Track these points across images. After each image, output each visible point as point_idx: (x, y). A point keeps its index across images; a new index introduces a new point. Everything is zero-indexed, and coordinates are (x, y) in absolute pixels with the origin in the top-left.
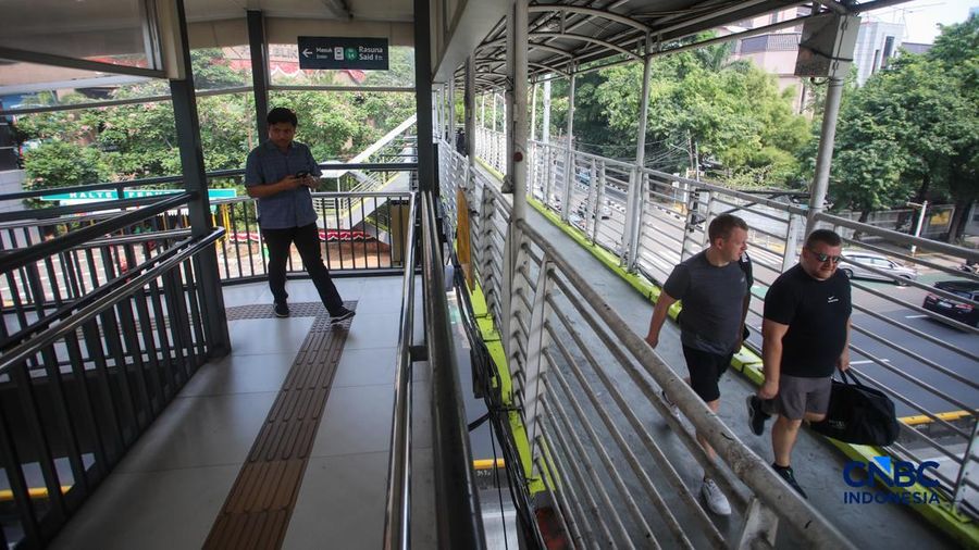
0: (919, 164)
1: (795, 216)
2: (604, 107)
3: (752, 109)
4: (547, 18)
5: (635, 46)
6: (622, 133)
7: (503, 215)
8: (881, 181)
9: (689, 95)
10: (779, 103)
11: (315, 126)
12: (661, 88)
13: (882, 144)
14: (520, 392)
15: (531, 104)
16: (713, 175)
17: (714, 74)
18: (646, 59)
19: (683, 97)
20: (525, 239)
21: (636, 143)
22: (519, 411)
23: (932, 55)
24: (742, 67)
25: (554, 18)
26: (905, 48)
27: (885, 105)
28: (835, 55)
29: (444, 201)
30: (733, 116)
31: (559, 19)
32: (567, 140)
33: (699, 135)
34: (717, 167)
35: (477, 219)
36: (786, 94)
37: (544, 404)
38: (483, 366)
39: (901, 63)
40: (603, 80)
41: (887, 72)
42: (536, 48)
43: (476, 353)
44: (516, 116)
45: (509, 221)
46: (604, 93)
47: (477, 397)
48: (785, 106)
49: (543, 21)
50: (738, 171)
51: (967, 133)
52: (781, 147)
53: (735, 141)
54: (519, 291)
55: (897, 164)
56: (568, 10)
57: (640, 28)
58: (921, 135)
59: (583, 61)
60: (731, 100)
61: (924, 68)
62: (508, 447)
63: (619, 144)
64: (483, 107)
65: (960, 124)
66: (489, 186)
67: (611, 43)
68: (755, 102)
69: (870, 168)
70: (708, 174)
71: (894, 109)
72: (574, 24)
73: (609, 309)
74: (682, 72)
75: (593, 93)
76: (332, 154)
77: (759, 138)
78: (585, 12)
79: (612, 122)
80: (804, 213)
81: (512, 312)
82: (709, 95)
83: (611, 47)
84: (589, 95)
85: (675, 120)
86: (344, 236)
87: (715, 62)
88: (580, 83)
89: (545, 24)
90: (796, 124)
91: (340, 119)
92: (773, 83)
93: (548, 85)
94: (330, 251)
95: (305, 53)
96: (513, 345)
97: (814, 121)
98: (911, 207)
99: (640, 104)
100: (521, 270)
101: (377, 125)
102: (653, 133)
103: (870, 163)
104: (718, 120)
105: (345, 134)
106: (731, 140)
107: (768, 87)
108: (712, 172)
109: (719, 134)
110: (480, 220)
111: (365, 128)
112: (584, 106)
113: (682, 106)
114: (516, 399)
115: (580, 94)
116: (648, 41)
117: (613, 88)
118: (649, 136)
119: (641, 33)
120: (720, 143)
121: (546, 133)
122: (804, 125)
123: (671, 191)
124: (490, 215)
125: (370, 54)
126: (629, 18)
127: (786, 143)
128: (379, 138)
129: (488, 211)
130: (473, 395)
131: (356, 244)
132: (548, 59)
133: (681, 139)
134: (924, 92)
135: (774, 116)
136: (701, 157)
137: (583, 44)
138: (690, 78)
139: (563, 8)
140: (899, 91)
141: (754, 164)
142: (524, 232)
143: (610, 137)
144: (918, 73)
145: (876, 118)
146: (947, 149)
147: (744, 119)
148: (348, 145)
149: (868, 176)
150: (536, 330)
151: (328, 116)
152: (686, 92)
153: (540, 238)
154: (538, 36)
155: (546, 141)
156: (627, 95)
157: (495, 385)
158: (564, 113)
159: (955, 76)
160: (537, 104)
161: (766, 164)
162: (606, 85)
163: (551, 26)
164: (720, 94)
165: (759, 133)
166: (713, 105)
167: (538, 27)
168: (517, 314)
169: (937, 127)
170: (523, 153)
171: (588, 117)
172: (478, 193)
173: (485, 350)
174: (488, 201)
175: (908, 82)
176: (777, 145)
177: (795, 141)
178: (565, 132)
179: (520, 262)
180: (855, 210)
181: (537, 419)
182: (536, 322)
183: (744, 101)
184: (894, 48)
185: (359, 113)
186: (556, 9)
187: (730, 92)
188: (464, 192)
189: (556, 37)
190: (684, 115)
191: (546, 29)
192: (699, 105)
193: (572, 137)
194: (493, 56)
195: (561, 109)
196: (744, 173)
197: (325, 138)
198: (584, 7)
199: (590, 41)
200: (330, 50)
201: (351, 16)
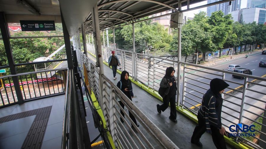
0: (195, 45)
1: (175, 63)
2: (123, 35)
3: (159, 34)
4: (105, 13)
5: (129, 20)
6: (128, 42)
7: (97, 72)
8: (188, 49)
9: (144, 31)
10: (165, 32)
11: (35, 46)
12: (137, 30)
13: (188, 40)
14: (109, 126)
15: (103, 36)
16: (152, 51)
17: (149, 26)
18: (133, 24)
19: (142, 32)
20: (104, 80)
21: (132, 44)
22: (109, 131)
23: (194, 20)
24: (155, 24)
25: (107, 13)
26: (189, 19)
27: (187, 32)
28: (179, 23)
29: (80, 66)
30: (155, 36)
31: (108, 13)
32: (114, 45)
33: (147, 41)
34: (153, 49)
35: (90, 73)
36: (166, 30)
37: (117, 130)
38: (97, 118)
39: (189, 22)
40: (122, 28)
41: (186, 24)
42: (102, 21)
43: (94, 114)
44: (98, 44)
45: (99, 74)
46: (123, 32)
47: (96, 128)
48: (166, 33)
49: (104, 14)
50: (158, 49)
51: (203, 37)
52: (167, 43)
53: (156, 42)
54: (105, 96)
55: (191, 44)
56: (110, 11)
57: (130, 15)
58: (194, 38)
59: (116, 25)
60: (154, 32)
61: (193, 23)
62: (108, 144)
63: (128, 45)
64: (89, 37)
65: (201, 35)
66: (92, 63)
67: (123, 20)
68: (160, 32)
69: (186, 46)
70: (151, 51)
71: (189, 32)
72: (112, 15)
73: (133, 104)
74: (141, 25)
75: (120, 32)
76: (42, 55)
77: (162, 41)
78: (115, 12)
79: (125, 39)
80: (177, 62)
81: (103, 103)
82: (149, 31)
83: (123, 21)
84: (119, 33)
85: (141, 38)
86: (49, 79)
87: (149, 23)
88: (116, 29)
89: (104, 15)
90: (169, 37)
91: (44, 44)
92: (163, 27)
93: (107, 31)
94: (44, 85)
95: (23, 26)
96: (105, 112)
97: (173, 36)
98: (195, 54)
99: (132, 34)
100: (104, 90)
101: (57, 45)
102: (136, 41)
103: (186, 45)
104: (152, 37)
105: (46, 48)
106: (155, 42)
107: (162, 28)
108: (152, 50)
109: (152, 41)
110: (91, 73)
111: (53, 46)
112: (117, 36)
113: (143, 34)
114: (108, 128)
115: (116, 32)
116: (133, 19)
117: (125, 30)
118: (136, 42)
119: (131, 17)
120: (153, 43)
121: (108, 43)
122: (171, 37)
123: (143, 56)
124: (94, 72)
125: (48, 26)
126: (127, 13)
127: (168, 41)
128: (58, 49)
129: (93, 71)
130: (95, 127)
131: (53, 82)
132: (106, 24)
133: (143, 43)
134: (194, 28)
135: (164, 35)
136: (149, 46)
137: (115, 20)
138: (143, 27)
139: (109, 11)
140: (189, 28)
141: (161, 47)
142: (104, 79)
143: (125, 43)
144: (192, 24)
145: (185, 35)
146: (199, 41)
147: (157, 36)
148: (48, 51)
149: (186, 48)
150: (111, 109)
151: (39, 43)
152: (143, 31)
153: (109, 80)
154: (102, 18)
155: (108, 46)
156: (128, 32)
157: (101, 124)
158: (112, 38)
159: (199, 25)
160: (105, 36)
161: (164, 47)
162: (123, 30)
163: (106, 16)
164: (151, 31)
165: (161, 40)
166: (150, 33)
167: (103, 16)
168: (105, 103)
169: (197, 36)
170: (101, 54)
171: (119, 38)
172: (89, 65)
173: (97, 113)
174: (92, 68)
175: (190, 27)
176: (166, 42)
177: (170, 41)
178: (113, 43)
179: (104, 87)
180: (184, 56)
181: (115, 135)
182: (111, 106)
183: (157, 32)
184: (187, 19)
185: (50, 42)
186: (107, 11)
187: (153, 30)
188: (85, 65)
189: (107, 18)
190: (143, 36)
191: (105, 16)
192: (146, 33)
193: (115, 44)
194: (90, 24)
195: (111, 37)
196: (159, 50)
197: (39, 50)
198: (115, 10)
199: (117, 19)
200: (33, 25)
201: (40, 14)
